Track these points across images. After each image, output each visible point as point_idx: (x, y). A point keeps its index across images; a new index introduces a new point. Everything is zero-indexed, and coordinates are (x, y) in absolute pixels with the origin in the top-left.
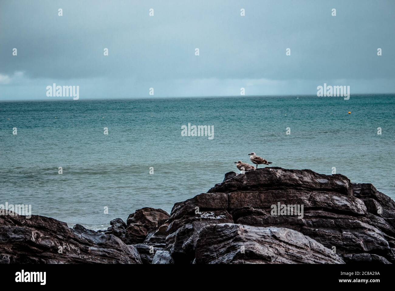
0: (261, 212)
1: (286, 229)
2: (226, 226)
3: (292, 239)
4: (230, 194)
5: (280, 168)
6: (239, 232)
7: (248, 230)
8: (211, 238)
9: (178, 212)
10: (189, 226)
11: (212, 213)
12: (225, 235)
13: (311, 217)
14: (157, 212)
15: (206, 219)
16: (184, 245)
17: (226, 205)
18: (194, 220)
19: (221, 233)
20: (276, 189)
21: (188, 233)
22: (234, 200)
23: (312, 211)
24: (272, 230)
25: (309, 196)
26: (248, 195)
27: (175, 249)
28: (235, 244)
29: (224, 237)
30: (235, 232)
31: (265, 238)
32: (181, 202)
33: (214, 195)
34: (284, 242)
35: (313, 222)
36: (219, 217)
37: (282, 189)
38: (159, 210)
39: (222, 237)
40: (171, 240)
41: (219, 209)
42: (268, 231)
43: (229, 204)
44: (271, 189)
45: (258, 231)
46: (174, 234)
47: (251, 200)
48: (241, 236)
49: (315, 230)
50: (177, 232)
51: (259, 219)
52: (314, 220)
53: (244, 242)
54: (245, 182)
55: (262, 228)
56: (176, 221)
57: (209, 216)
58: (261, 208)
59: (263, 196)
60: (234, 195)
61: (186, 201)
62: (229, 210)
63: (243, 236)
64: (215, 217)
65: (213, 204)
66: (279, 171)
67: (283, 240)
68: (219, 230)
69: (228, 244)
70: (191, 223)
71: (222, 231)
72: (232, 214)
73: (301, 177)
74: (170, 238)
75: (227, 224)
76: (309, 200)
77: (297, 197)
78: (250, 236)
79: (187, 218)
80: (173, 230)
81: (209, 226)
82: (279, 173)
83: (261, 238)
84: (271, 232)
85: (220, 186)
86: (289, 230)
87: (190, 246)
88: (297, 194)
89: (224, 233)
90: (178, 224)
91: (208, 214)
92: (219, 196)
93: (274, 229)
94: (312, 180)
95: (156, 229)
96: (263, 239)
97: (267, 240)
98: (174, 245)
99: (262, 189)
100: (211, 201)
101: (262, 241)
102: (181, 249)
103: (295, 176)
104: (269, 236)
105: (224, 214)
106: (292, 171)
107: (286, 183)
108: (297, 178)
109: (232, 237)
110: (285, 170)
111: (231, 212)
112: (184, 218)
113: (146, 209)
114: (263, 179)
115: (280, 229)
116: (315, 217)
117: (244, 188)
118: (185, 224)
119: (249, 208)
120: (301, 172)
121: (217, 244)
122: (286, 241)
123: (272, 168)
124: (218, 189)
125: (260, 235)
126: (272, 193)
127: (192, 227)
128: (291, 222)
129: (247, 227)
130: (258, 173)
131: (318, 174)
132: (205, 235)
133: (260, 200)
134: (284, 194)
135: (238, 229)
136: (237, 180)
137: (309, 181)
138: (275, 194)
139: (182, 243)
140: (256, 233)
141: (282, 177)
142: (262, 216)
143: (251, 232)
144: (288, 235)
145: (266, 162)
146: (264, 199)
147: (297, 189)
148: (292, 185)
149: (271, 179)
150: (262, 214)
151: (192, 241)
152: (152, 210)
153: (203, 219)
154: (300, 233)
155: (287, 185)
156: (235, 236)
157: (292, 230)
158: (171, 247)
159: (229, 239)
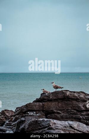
0: (59, 112)
1: (77, 122)
2: (43, 121)
3: (81, 128)
4: (43, 103)
5: (68, 91)
6: (51, 124)
7: (56, 123)
8: (34, 127)
9: (18, 112)
10: (23, 119)
11: (35, 113)
12: (43, 126)
13: (84, 115)
14: (10, 112)
15: (32, 116)
16: (20, 128)
17: (42, 108)
18: (25, 116)
19: (41, 124)
20: (67, 101)
21: (22, 122)
22: (46, 106)
23: (85, 112)
24: (70, 123)
25: (83, 104)
26: (53, 104)
27: (16, 130)
28: (49, 131)
29: (42, 127)
30: (48, 124)
31: (66, 128)
32: (19, 107)
33: (35, 103)
34: (77, 130)
35: (85, 118)
36: (38, 115)
37: (69, 101)
38: (11, 111)
39: (41, 126)
40: (14, 125)
41: (38, 111)
42: (67, 123)
43: (43, 108)
44: (64, 101)
45: (61, 123)
46: (16, 122)
47: (54, 106)
48: (52, 126)
49: (87, 122)
50: (17, 121)
51: (58, 116)
52: (86, 117)
53: (54, 130)
54: (51, 98)
55: (64, 121)
56: (17, 116)
57: (33, 114)
58: (60, 110)
59: (60, 105)
60: (45, 103)
61: (22, 107)
62: (43, 111)
63: (53, 126)
64: (36, 114)
65: (35, 108)
66: (68, 92)
67: (75, 128)
68: (39, 122)
69: (44, 131)
70: (24, 117)
71: (41, 123)
72: (45, 113)
73: (79, 95)
74: (14, 124)
75: (44, 119)
76: (83, 107)
77: (77, 105)
78: (57, 126)
79: (22, 115)
80: (15, 121)
81: (34, 120)
82: (68, 93)
83: (64, 127)
84: (69, 124)
85: (39, 99)
86: (79, 123)
87: (23, 129)
88: (77, 103)
89: (42, 124)
90: (17, 118)
91: (32, 113)
92: (38, 104)
93: (71, 123)
94: (84, 96)
95: (9, 119)
96: (65, 128)
97: (67, 129)
98: (15, 128)
99: (59, 101)
100: (34, 107)
101: (65, 129)
102: (19, 130)
103: (76, 95)
104: (68, 127)
105: (41, 113)
106: (74, 92)
107: (71, 98)
108: (77, 96)
109: (46, 127)
110: (71, 92)
111: (44, 112)
112: (21, 115)
113: (6, 110)
114: (60, 96)
115: (73, 122)
116: (87, 115)
117: (51, 101)
118: (21, 118)
119: (53, 110)
120: (79, 93)
121: (38, 130)
122: (77, 129)
123: (64, 90)
124: (38, 101)
125: (63, 126)
126: (65, 103)
127: (24, 119)
128: (74, 118)
129: (55, 121)
130: (58, 93)
131: (87, 94)
132: (31, 125)
133: (59, 106)
134: (71, 103)
135: (50, 122)
136: (47, 96)
137: (83, 97)
138: (66, 103)
139: (20, 127)
140: (61, 125)
141: (70, 95)
142: (60, 114)
143: (58, 124)
144: (78, 126)
145: (60, 87)
146: (61, 106)
147: (77, 101)
148: (74, 99)
149: (64, 96)
150: (60, 113)
151: (25, 127)
152: (8, 110)
153: (30, 115)
154: (84, 125)
155: (72, 99)
156: (49, 126)
157: (80, 123)
158: (14, 129)
159: (45, 128)
